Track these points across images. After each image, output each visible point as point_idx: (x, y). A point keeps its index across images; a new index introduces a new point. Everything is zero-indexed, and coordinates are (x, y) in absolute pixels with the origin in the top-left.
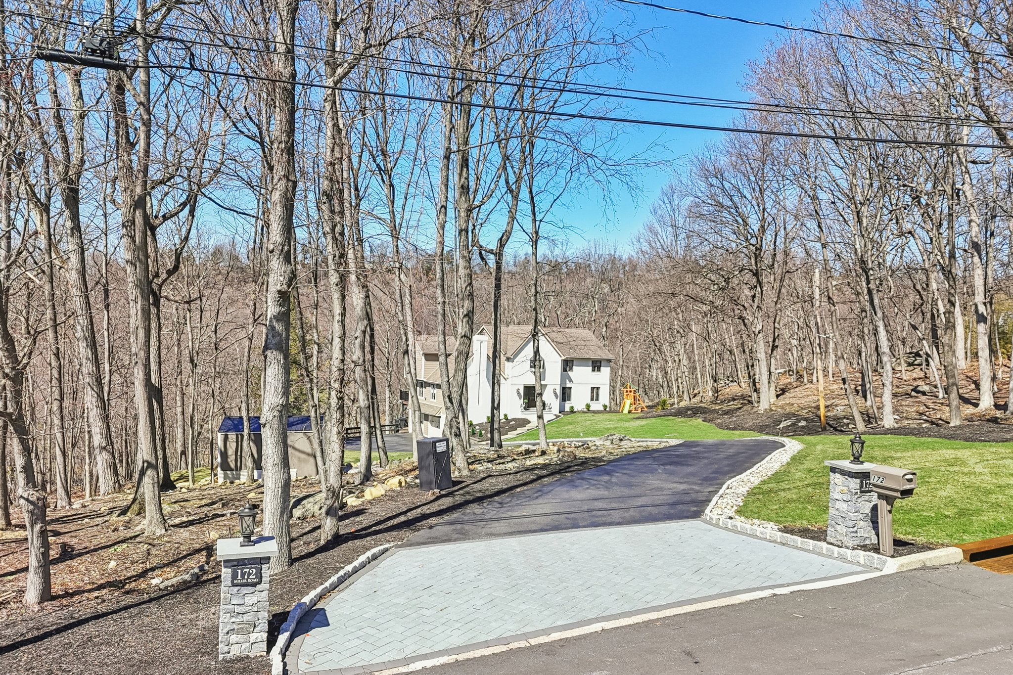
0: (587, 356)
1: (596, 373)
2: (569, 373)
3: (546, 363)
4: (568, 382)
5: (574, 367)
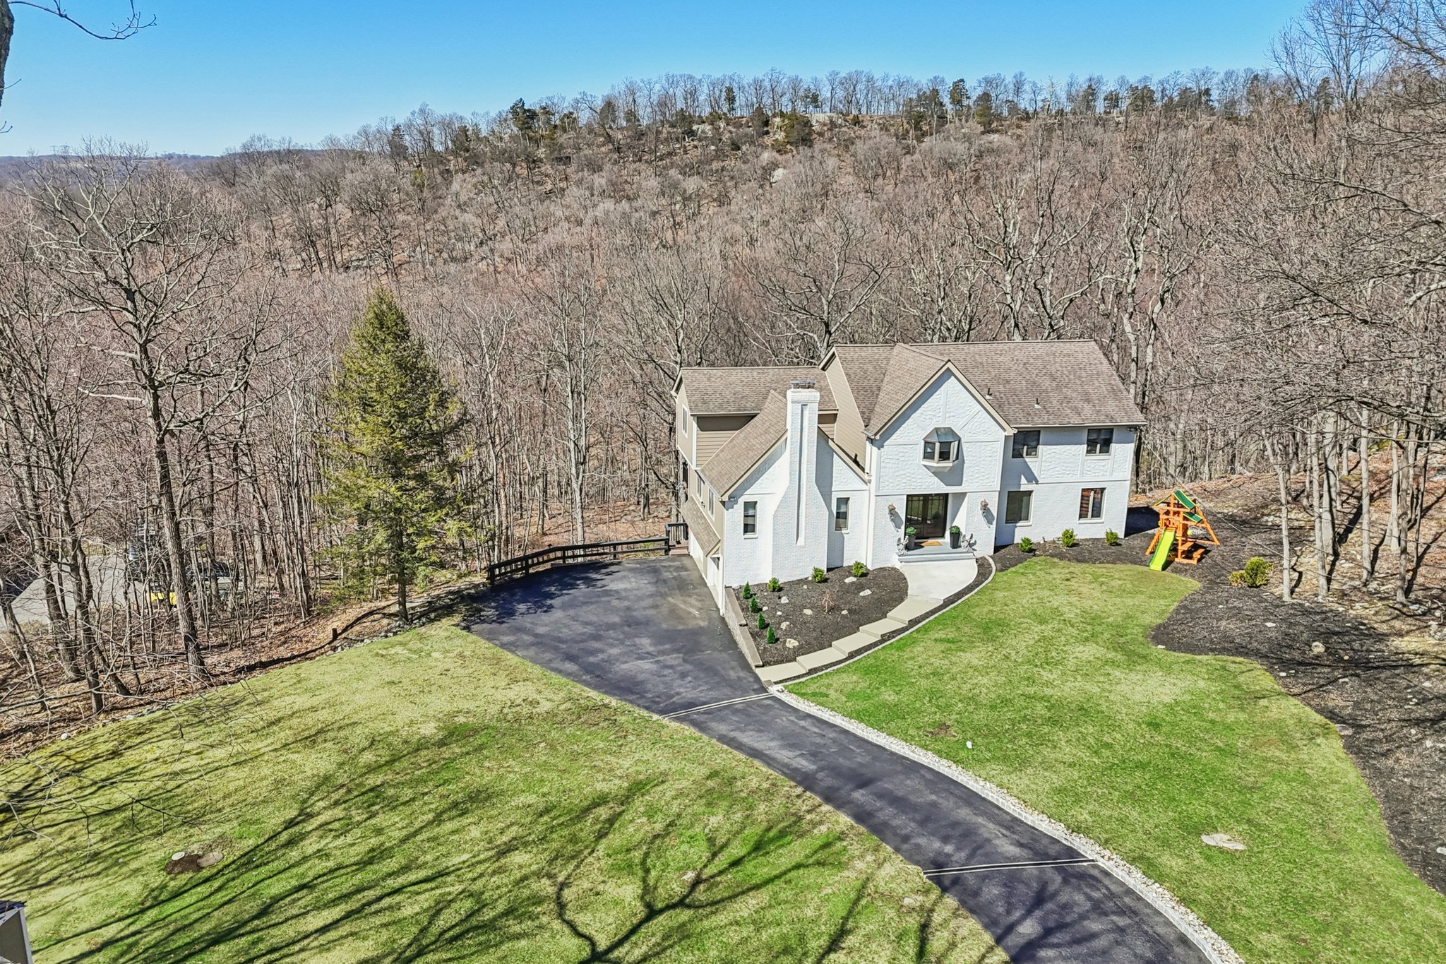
0: (1075, 420)
1: (1097, 458)
2: (1028, 460)
3: (965, 447)
4: (1023, 480)
5: (1040, 447)
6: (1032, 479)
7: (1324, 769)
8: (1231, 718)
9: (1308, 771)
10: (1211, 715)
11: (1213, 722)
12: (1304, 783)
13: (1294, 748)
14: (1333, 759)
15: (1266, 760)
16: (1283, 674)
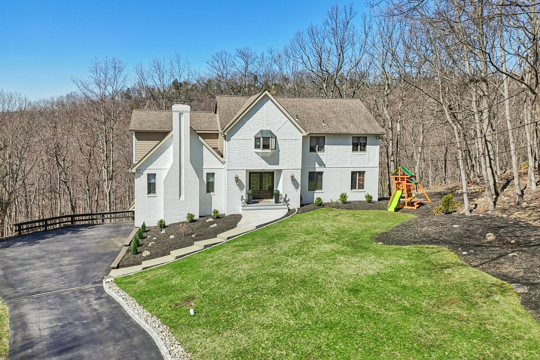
0: (344, 131)
1: (359, 153)
2: (319, 153)
3: (279, 143)
4: (317, 166)
5: (326, 146)
6: (322, 164)
7: (505, 324)
8: (420, 283)
9: (488, 327)
10: (404, 282)
11: (404, 287)
12: (485, 340)
13: (473, 305)
14: (513, 314)
15: (447, 317)
16: (465, 253)
